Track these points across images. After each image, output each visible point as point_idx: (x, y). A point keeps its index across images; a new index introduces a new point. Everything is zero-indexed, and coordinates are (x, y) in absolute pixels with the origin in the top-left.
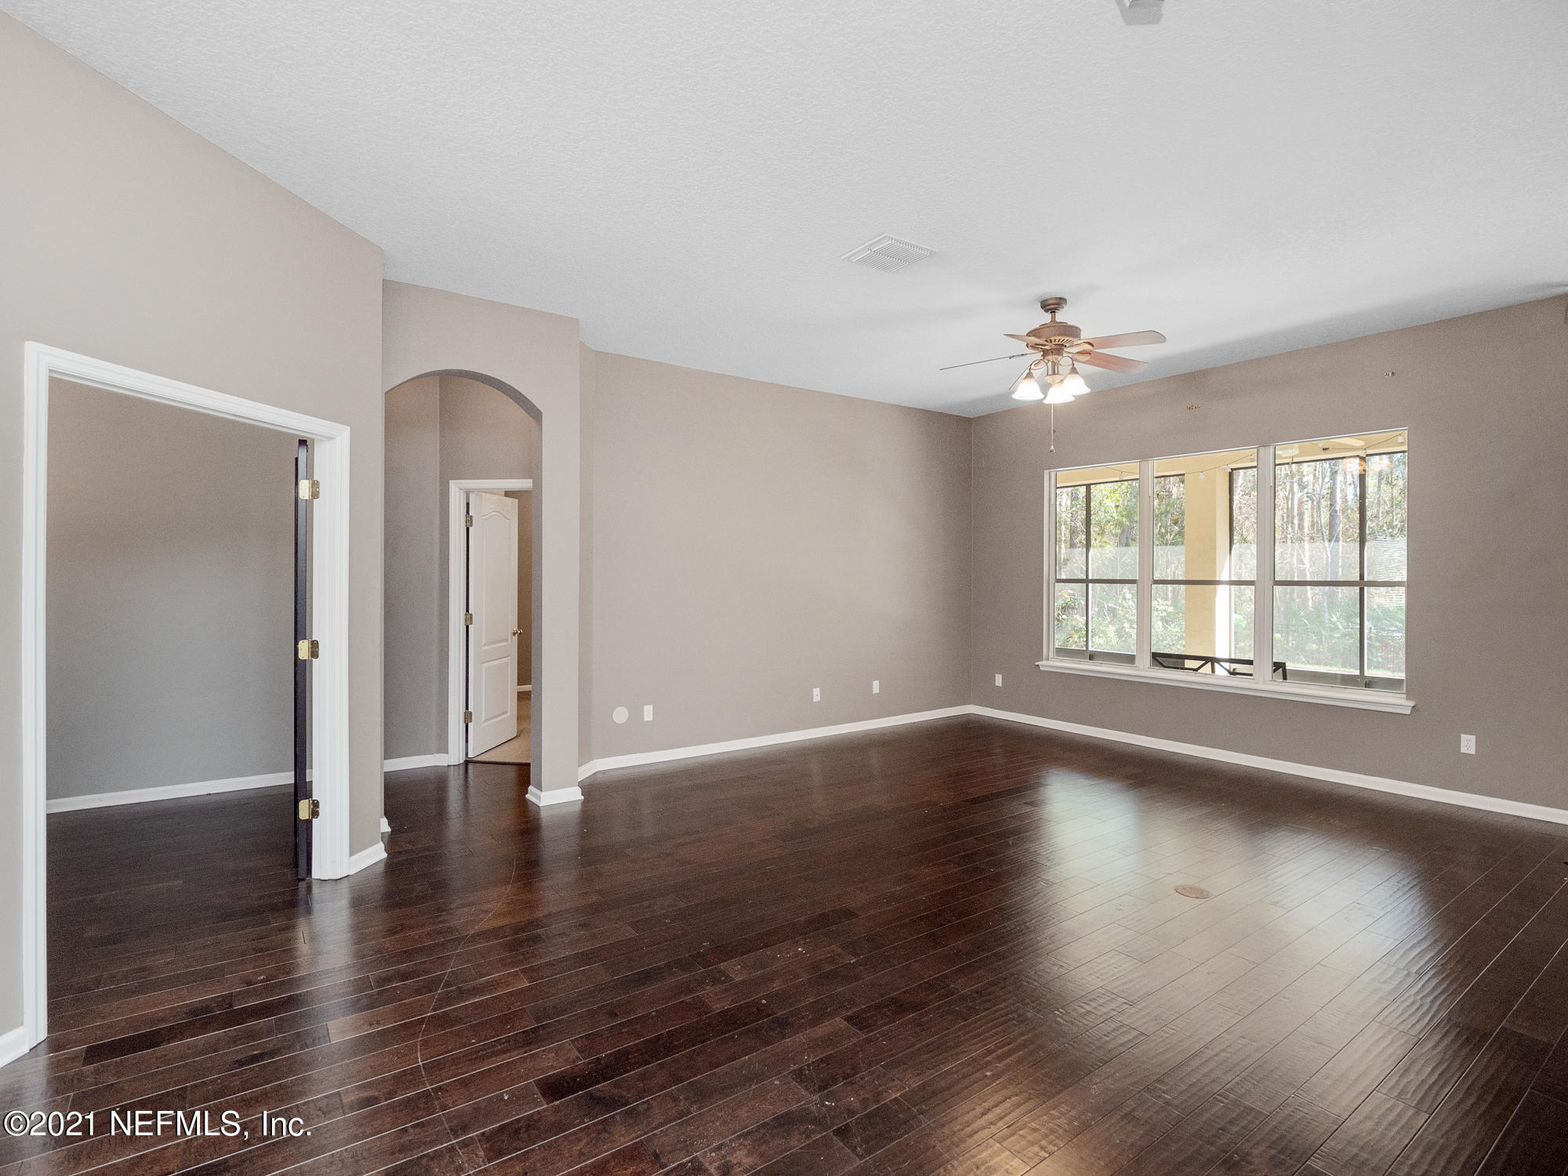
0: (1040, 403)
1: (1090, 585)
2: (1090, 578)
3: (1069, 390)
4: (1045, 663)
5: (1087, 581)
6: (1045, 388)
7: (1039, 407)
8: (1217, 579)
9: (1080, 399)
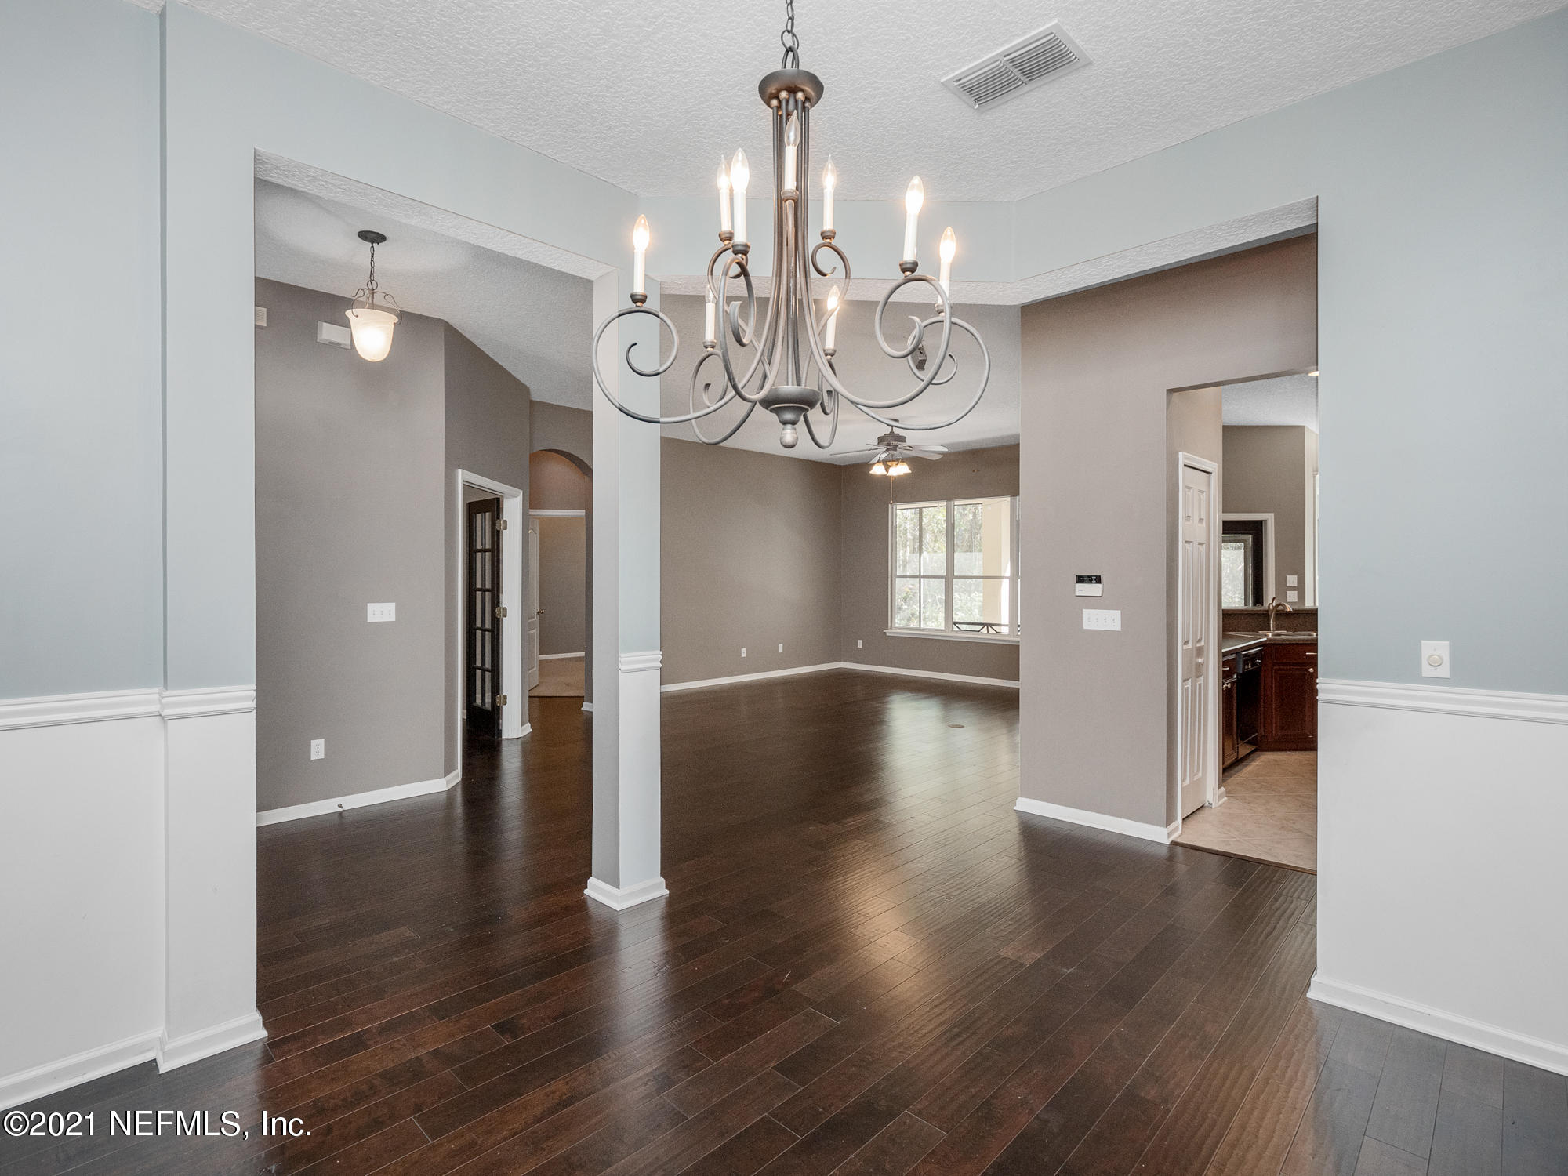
0: (885, 475)
1: (922, 579)
2: (922, 574)
3: (900, 470)
4: (890, 630)
5: (920, 577)
6: (887, 468)
7: (885, 478)
8: (1002, 575)
9: (906, 475)
